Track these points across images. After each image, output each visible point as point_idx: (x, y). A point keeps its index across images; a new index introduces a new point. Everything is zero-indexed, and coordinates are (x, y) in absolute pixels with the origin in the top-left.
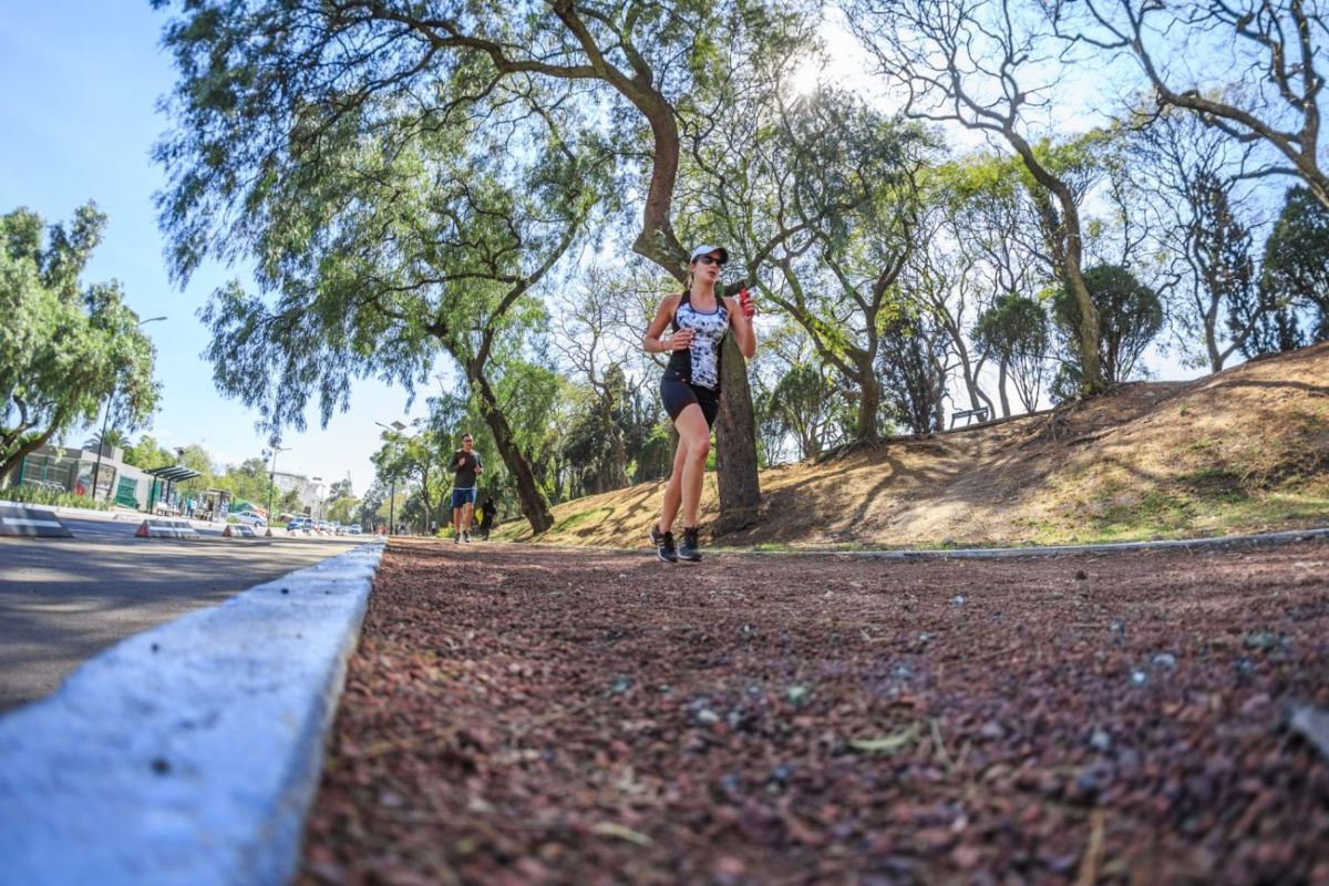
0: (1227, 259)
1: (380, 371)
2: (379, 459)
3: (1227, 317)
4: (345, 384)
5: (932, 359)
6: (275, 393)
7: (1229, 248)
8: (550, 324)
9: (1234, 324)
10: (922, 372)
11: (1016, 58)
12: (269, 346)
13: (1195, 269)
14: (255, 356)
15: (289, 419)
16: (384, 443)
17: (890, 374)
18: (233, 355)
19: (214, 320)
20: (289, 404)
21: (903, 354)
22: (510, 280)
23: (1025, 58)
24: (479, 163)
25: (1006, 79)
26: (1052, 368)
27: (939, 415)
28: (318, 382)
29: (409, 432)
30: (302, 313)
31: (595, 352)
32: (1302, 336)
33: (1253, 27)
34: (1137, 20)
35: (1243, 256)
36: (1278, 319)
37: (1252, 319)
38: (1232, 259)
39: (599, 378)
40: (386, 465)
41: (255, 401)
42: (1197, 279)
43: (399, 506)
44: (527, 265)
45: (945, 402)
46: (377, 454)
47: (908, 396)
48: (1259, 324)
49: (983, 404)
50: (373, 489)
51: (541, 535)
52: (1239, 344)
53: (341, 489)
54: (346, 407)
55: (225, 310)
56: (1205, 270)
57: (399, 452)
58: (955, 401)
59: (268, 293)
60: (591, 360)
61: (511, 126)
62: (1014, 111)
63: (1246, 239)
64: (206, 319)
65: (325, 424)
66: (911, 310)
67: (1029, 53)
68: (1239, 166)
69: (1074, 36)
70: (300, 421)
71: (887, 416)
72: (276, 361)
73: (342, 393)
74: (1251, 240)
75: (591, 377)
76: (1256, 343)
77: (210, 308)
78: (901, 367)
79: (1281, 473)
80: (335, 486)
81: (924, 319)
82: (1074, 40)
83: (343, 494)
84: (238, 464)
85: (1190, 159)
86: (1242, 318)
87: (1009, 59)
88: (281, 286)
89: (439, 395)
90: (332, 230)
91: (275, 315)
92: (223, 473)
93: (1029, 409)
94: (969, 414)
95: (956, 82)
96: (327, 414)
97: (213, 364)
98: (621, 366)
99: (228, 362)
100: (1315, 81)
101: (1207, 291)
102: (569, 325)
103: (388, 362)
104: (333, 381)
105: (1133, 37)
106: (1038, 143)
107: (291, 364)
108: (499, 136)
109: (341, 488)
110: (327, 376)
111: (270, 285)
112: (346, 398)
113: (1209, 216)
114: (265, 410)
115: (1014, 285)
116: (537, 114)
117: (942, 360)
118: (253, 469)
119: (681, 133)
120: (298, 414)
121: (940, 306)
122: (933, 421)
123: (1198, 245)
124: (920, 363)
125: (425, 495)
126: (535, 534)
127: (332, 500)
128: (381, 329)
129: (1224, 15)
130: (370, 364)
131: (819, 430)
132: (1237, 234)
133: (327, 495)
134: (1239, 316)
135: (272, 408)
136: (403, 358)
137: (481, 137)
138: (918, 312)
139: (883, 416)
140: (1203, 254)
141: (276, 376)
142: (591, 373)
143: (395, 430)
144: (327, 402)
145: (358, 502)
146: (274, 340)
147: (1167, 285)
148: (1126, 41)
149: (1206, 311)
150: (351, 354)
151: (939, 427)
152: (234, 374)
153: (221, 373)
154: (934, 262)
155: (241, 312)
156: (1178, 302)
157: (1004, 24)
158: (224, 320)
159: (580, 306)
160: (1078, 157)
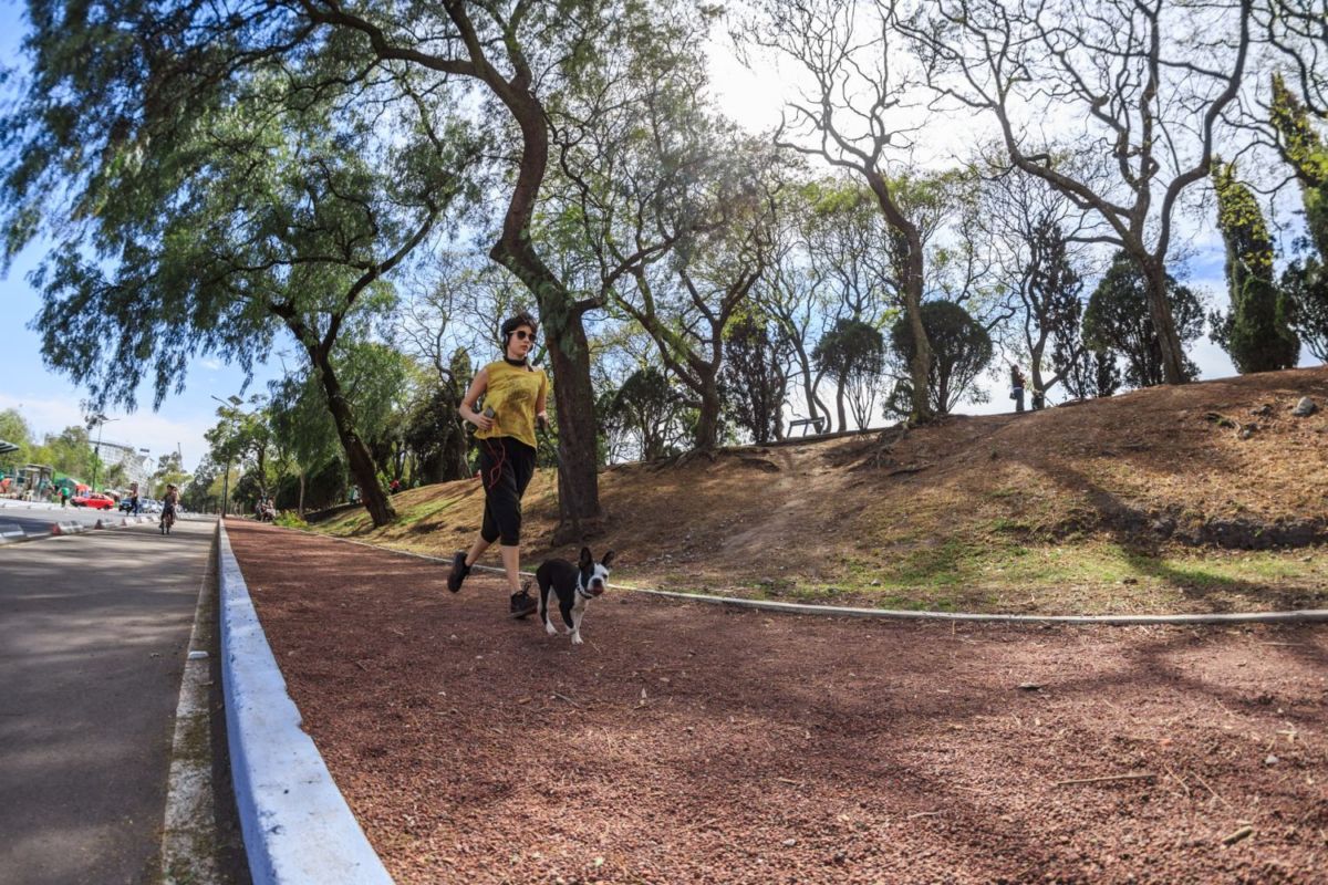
0: (1058, 300)
1: (220, 348)
2: (213, 437)
3: (1054, 350)
4: (181, 364)
5: (776, 366)
6: (105, 370)
7: (1061, 290)
8: (399, 307)
9: (1058, 358)
10: (764, 378)
11: (889, 100)
12: (104, 319)
13: (1028, 306)
14: (89, 327)
15: (118, 399)
16: (220, 419)
17: (733, 378)
18: (65, 326)
19: (45, 285)
20: (120, 382)
21: (748, 358)
22: (362, 266)
23: (897, 101)
24: (341, 142)
25: (875, 122)
26: (887, 383)
27: (778, 420)
28: (154, 360)
29: (246, 409)
30: (142, 285)
31: (443, 337)
32: (1118, 373)
33: (1105, 109)
34: (1004, 88)
35: (1073, 299)
36: (1098, 356)
37: (1075, 356)
38: (1063, 300)
39: (445, 364)
40: (222, 443)
41: (84, 377)
42: (1029, 315)
43: (232, 484)
44: (381, 251)
45: (785, 408)
46: (213, 431)
47: (749, 400)
48: (1080, 360)
49: (820, 413)
50: (205, 464)
51: (382, 528)
52: (1061, 376)
53: (171, 463)
54: (181, 388)
55: (58, 274)
56: (1037, 307)
57: (236, 429)
58: (794, 407)
59: (106, 260)
60: (438, 346)
61: (380, 106)
62: (878, 150)
63: (1077, 285)
64: (37, 283)
65: (157, 406)
66: (758, 319)
67: (901, 97)
68: (1079, 220)
69: (945, 90)
70: (131, 401)
71: (727, 418)
72: (109, 336)
73: (179, 372)
74: (1082, 285)
75: (437, 364)
76: (1076, 377)
77: (43, 270)
78: (744, 373)
79: (1066, 528)
80: (164, 459)
81: (770, 329)
82: (945, 93)
83: (173, 468)
84: (58, 432)
85: (1036, 207)
86: (1066, 353)
87: (881, 102)
88: (121, 253)
89: (280, 377)
90: (180, 196)
91: (112, 283)
92: (41, 443)
93: (861, 427)
94: (806, 422)
95: (827, 114)
96: (161, 394)
97: (42, 335)
98: (469, 352)
99: (58, 333)
100: (1151, 165)
101: (1037, 326)
102: (418, 310)
103: (229, 340)
104: (170, 359)
105: (998, 102)
106: (897, 178)
107: (126, 339)
108: (367, 115)
109: (170, 461)
110: (163, 353)
111: (108, 251)
112: (182, 377)
113: (1046, 260)
114: (94, 389)
115: (859, 302)
116: (409, 97)
117: (784, 368)
118: (74, 438)
119: (550, 139)
120: (129, 393)
121: (786, 318)
122: (772, 424)
123: (1034, 284)
124: (763, 370)
125: (260, 474)
126: (375, 527)
127: (160, 474)
128: (225, 305)
129: (1083, 94)
130: (210, 340)
131: (661, 427)
132: (1071, 278)
133: (156, 469)
134: (1063, 351)
135: (102, 388)
136: (243, 335)
137: (348, 115)
138: (765, 321)
139: (723, 417)
140: (1036, 291)
141: (108, 351)
142: (437, 359)
143: (232, 405)
144: (162, 381)
145: (188, 478)
146: (109, 313)
147: (1002, 317)
148: (991, 104)
149: (1035, 343)
150: (190, 330)
151: (777, 431)
152: (63, 348)
153: (49, 345)
154: (786, 275)
155: (75, 277)
156: (1011, 332)
157: (882, 67)
158: (57, 286)
159: (432, 290)
160: (932, 194)
